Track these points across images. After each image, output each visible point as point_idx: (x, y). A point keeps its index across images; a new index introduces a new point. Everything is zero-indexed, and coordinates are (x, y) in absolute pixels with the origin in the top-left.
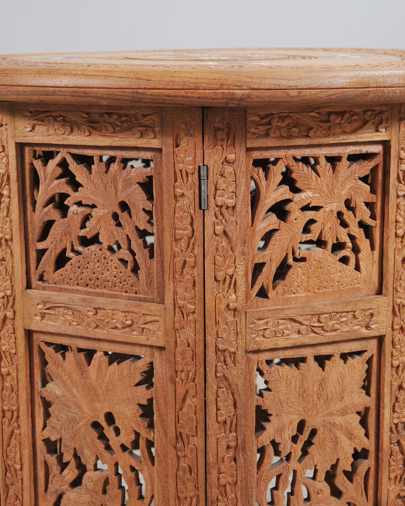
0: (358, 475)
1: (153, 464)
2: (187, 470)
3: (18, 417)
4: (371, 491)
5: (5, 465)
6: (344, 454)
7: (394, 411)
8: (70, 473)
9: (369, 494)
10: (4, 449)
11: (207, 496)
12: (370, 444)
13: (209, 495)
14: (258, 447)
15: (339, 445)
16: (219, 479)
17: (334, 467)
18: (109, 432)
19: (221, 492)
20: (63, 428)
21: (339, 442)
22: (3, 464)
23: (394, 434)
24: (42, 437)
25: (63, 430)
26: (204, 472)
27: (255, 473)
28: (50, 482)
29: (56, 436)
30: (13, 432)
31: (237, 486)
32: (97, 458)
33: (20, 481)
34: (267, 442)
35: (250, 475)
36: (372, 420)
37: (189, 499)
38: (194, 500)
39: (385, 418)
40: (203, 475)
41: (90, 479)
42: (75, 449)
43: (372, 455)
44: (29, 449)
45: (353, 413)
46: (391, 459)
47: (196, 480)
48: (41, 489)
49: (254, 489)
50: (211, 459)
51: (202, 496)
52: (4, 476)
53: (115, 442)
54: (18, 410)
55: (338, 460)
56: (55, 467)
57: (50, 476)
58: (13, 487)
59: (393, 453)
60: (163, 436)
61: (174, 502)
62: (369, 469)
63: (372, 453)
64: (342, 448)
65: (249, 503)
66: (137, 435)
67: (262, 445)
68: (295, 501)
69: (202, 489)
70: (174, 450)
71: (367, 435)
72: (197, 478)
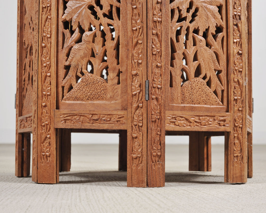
0: (218, 38)
1: (119, 20)
2: (137, 14)
3: (50, 9)
4: (225, 48)
5: (42, 37)
6: (211, 25)
7: (234, 8)
8: (76, 35)
9: (224, 50)
10: (42, 28)
11: (148, 25)
12: (224, 24)
13: (148, 24)
14: (171, 8)
15: (209, 19)
16: (153, 18)
17: (207, 30)
18: (97, 9)
19: (154, 26)
20: (73, 12)
21: (209, 17)
22: (41, 36)
23: (235, 19)
24: (62, 20)
25: (73, 13)
26: (146, 13)
27: (170, 22)
28: (65, 43)
29: (69, 17)
30: (47, 17)
31: (162, 24)
32: (91, 24)
33: (50, 43)
34: (176, 7)
35: (168, 22)
36: (224, 11)
37: (138, 30)
38: (141, 30)
39: (230, 9)
40: (146, 15)
41: (86, 36)
42: (79, 22)
43: (225, 30)
44: (55, 24)
45: (215, 5)
46: (234, 32)
47: (142, 19)
48: (60, 47)
49: (170, 30)
50: (150, 6)
51: (145, 26)
52: (41, 43)
53: (100, 13)
54: (50, 6)
55: (209, 27)
56: (68, 34)
57: (65, 39)
58: (46, 48)
59: (235, 29)
60: (125, 3)
61: (130, 33)
62: (223, 37)
63: (225, 28)
64: (210, 21)
65: (167, 37)
66: (111, 6)
67: (173, 8)
68: (189, 43)
69: (145, 22)
70: (131, 5)
71: (222, 18)
72: (142, 18)
